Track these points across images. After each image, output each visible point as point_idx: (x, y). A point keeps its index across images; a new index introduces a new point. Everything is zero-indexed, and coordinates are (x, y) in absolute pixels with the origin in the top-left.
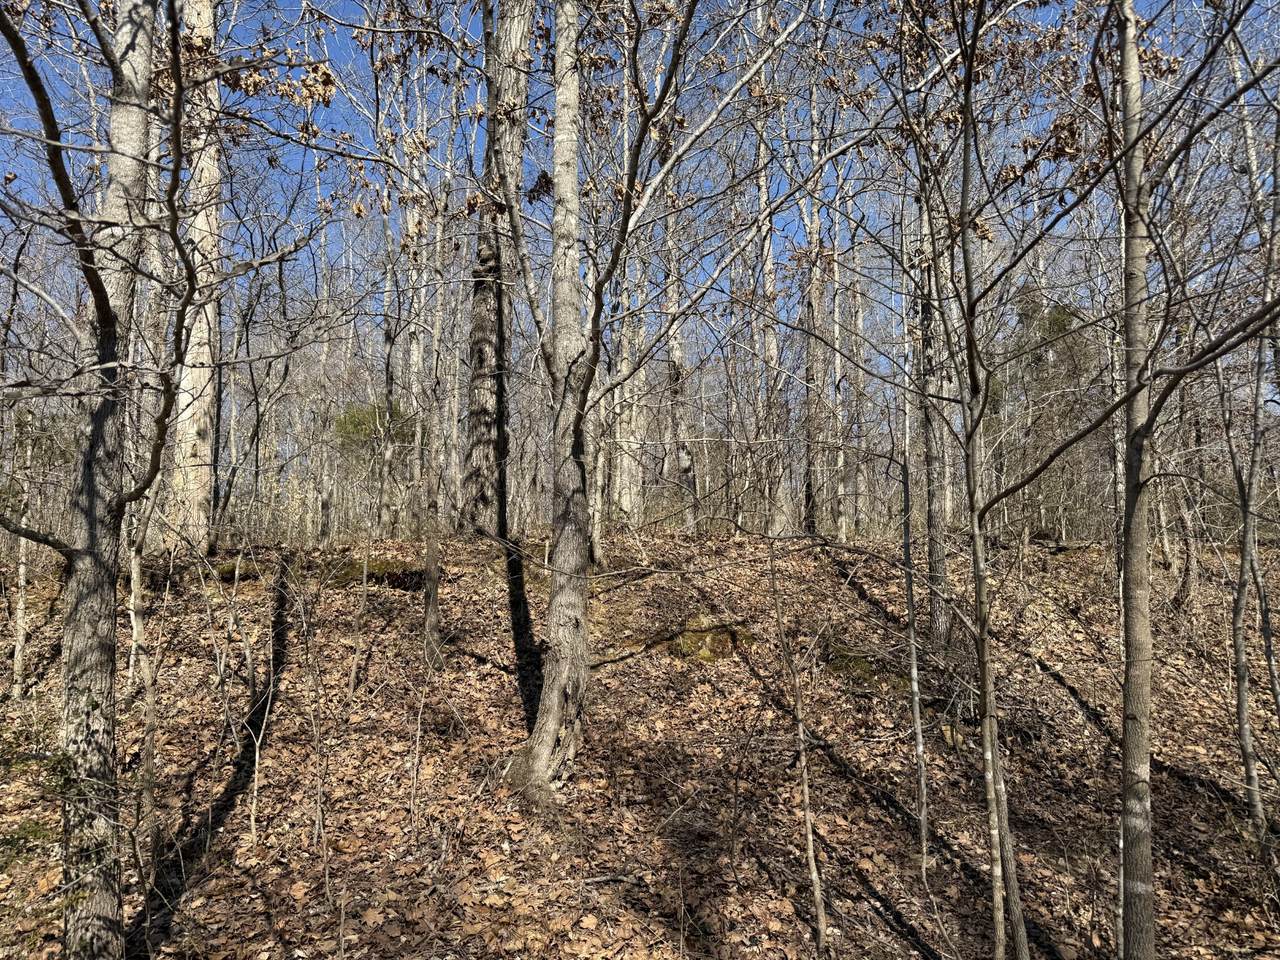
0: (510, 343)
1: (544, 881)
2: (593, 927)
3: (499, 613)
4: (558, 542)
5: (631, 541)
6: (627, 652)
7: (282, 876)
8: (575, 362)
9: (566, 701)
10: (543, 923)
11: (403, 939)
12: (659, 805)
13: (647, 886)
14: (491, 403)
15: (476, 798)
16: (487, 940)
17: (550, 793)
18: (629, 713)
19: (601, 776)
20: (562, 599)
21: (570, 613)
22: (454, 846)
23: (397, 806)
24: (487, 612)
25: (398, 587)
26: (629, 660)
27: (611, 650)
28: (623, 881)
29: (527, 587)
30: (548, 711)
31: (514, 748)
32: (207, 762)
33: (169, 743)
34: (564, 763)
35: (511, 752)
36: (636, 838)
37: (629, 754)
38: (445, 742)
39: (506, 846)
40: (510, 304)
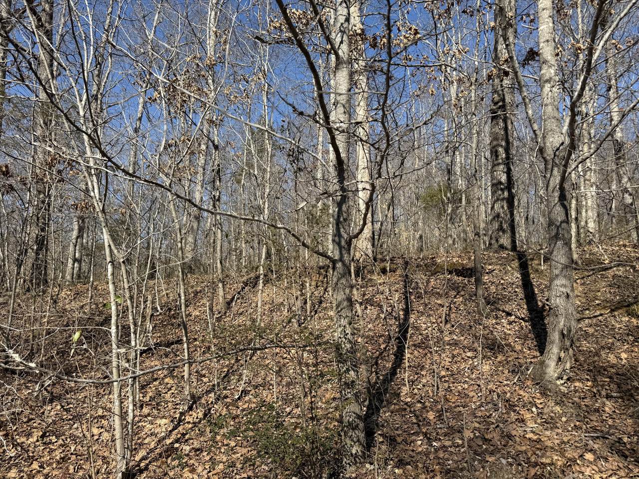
0: (513, 145)
1: (560, 431)
2: (592, 460)
3: (517, 290)
4: (553, 251)
5: (597, 249)
6: (598, 313)
7: (422, 408)
8: (558, 149)
9: (564, 338)
10: (562, 453)
11: (484, 447)
12: (628, 400)
13: (625, 443)
14: (504, 178)
15: (514, 383)
16: (529, 455)
17: (557, 386)
18: (603, 348)
19: (588, 380)
20: (558, 282)
21: (562, 289)
22: (505, 406)
23: (473, 383)
24: (510, 289)
25: (460, 276)
26: (600, 318)
27: (587, 312)
28: (609, 439)
29: (532, 276)
30: (552, 342)
31: (532, 360)
32: (383, 352)
33: (367, 343)
34: (564, 370)
35: (531, 362)
36: (615, 416)
37: (605, 370)
38: (494, 354)
39: (534, 409)
40: (512, 123)
